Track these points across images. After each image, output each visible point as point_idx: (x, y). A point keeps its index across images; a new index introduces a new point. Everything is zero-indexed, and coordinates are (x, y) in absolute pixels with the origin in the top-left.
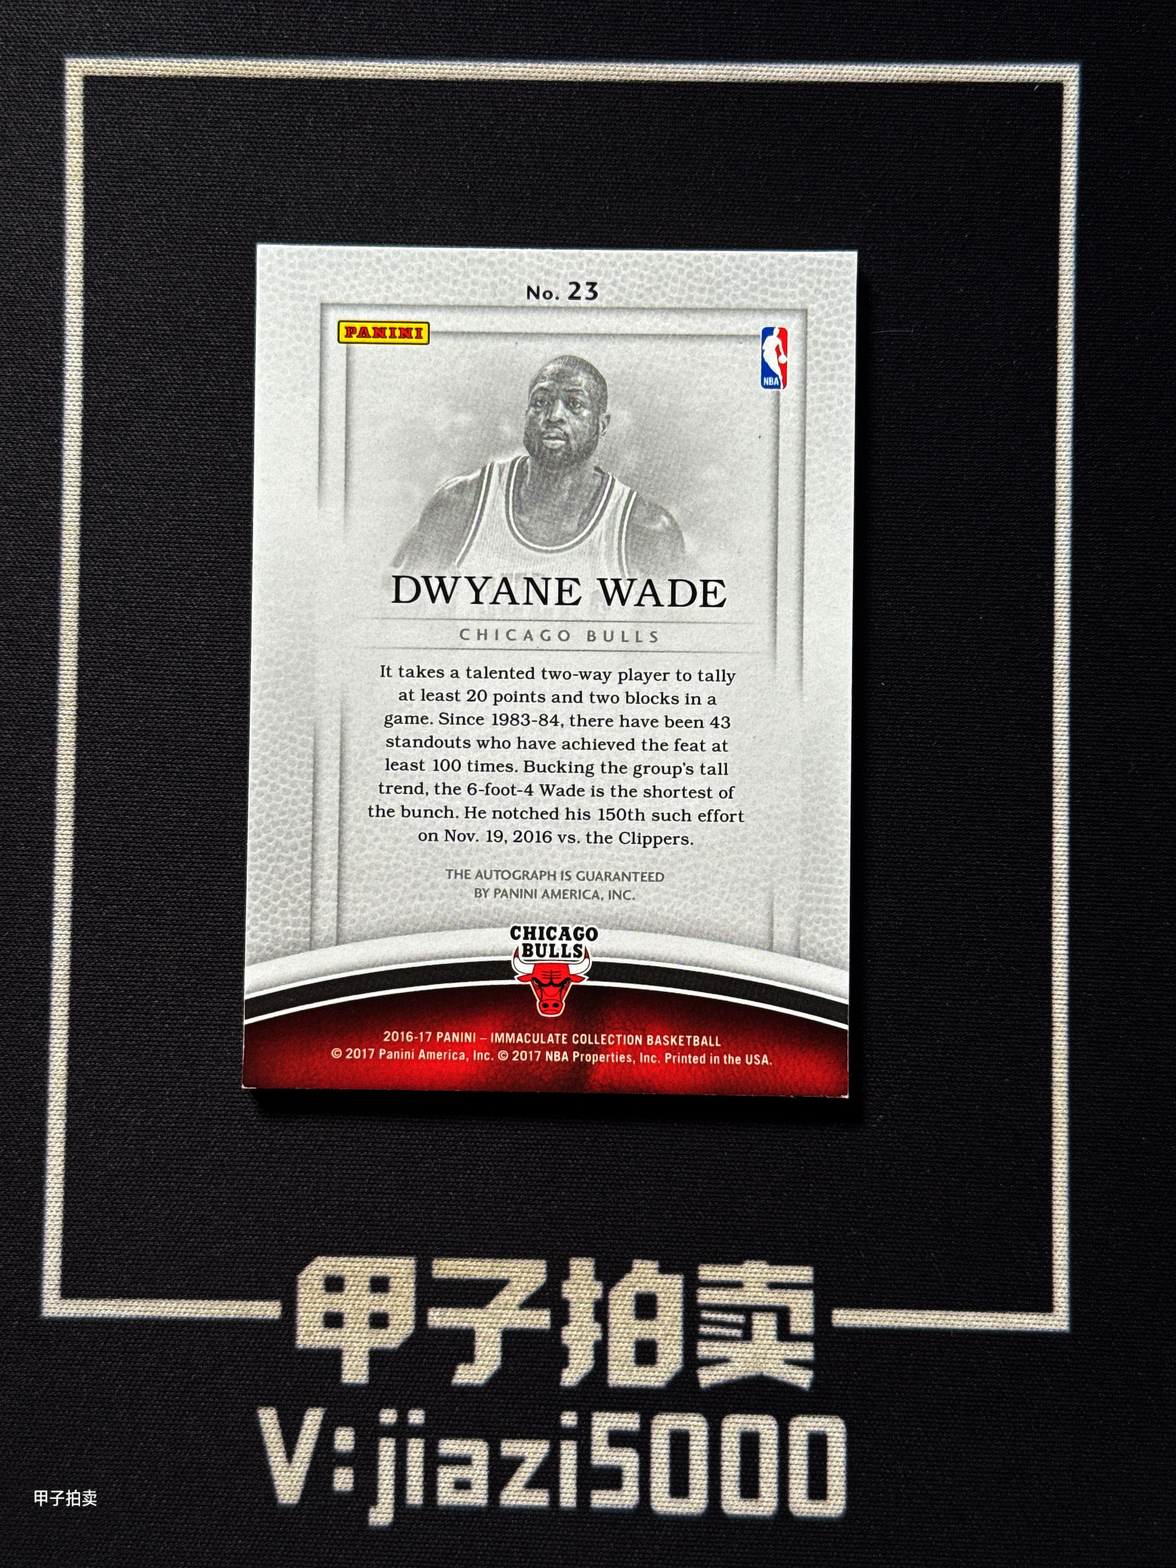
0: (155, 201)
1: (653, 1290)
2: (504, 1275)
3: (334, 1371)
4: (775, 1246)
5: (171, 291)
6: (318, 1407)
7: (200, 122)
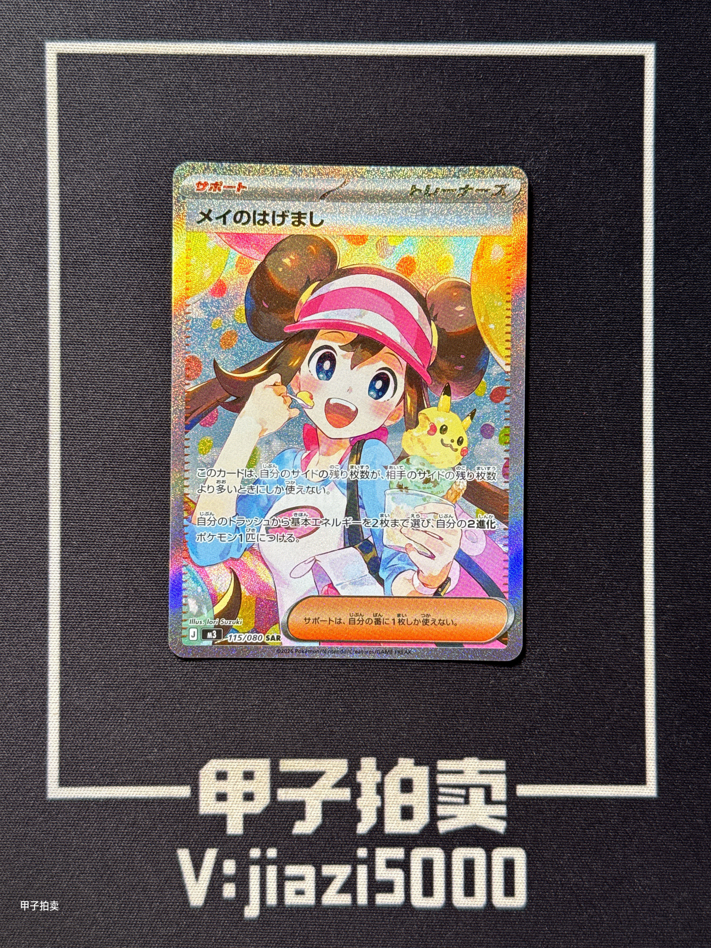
0: (102, 129)
1: (411, 776)
2: (321, 769)
3: (223, 827)
4: (482, 749)
5: (112, 183)
6: (213, 848)
7: (128, 81)
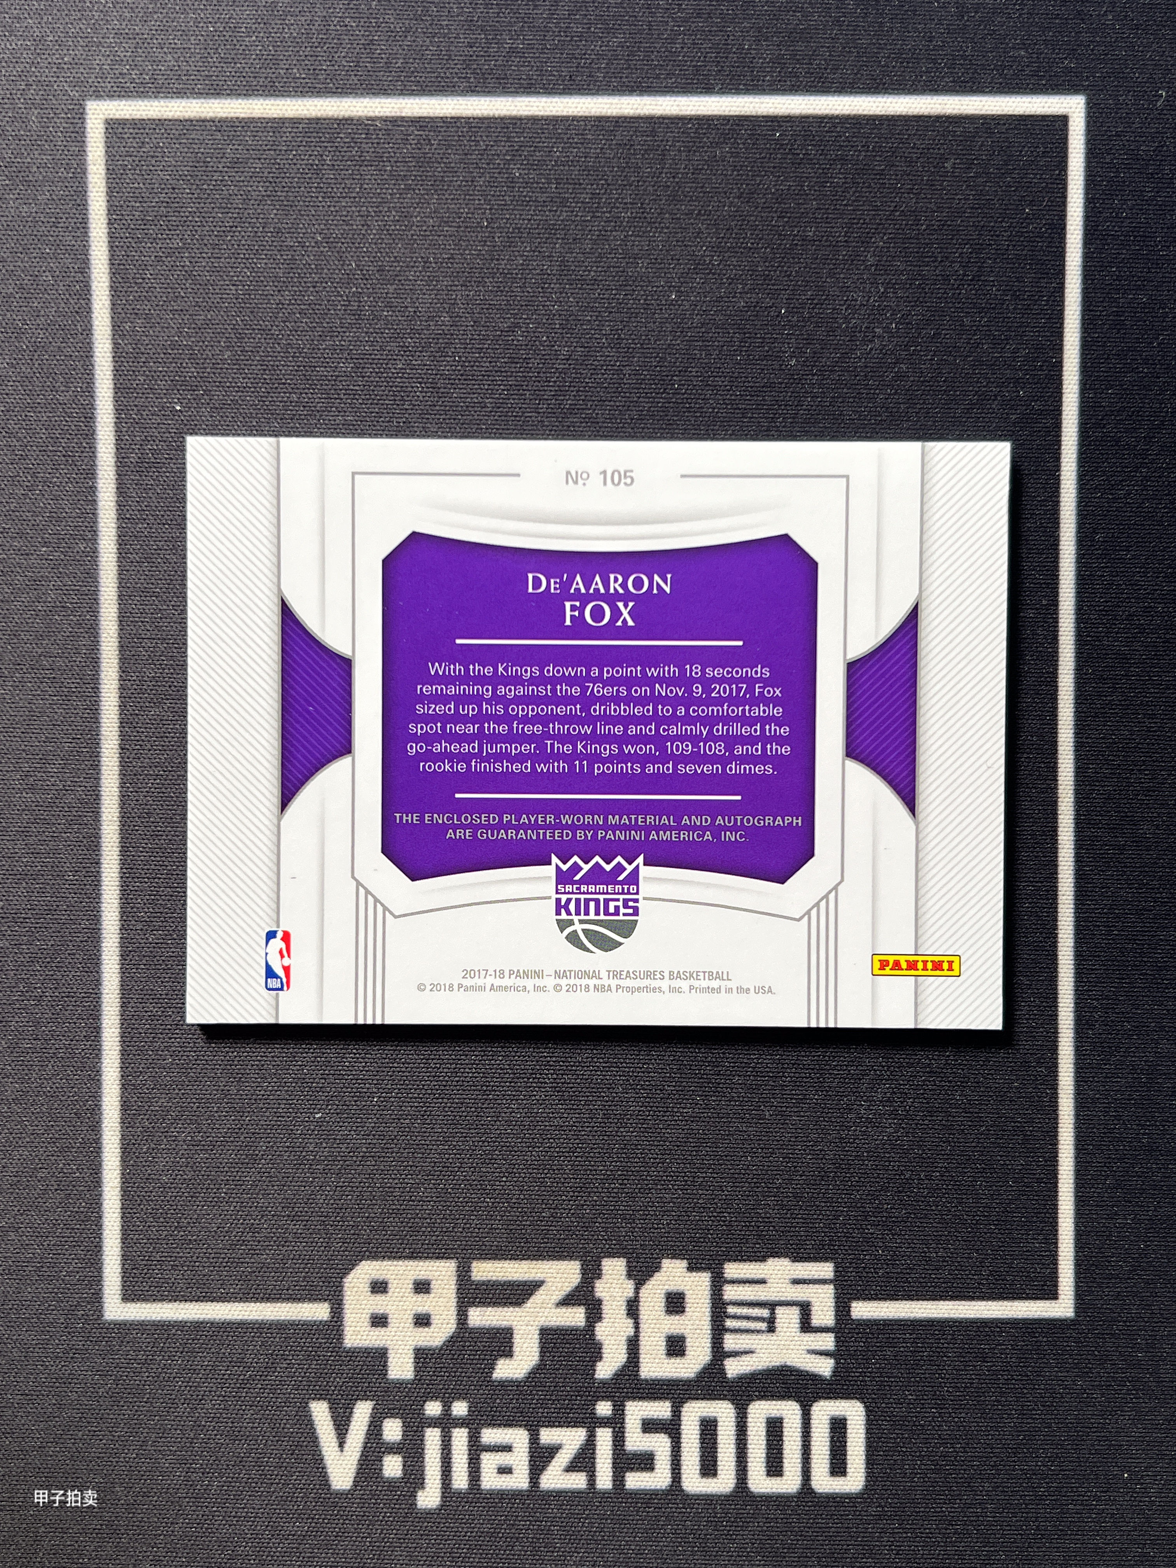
0: (178, 243)
1: (682, 1288)
2: (538, 1277)
3: (382, 1368)
4: (797, 1245)
6: (367, 1400)
7: (219, 162)
